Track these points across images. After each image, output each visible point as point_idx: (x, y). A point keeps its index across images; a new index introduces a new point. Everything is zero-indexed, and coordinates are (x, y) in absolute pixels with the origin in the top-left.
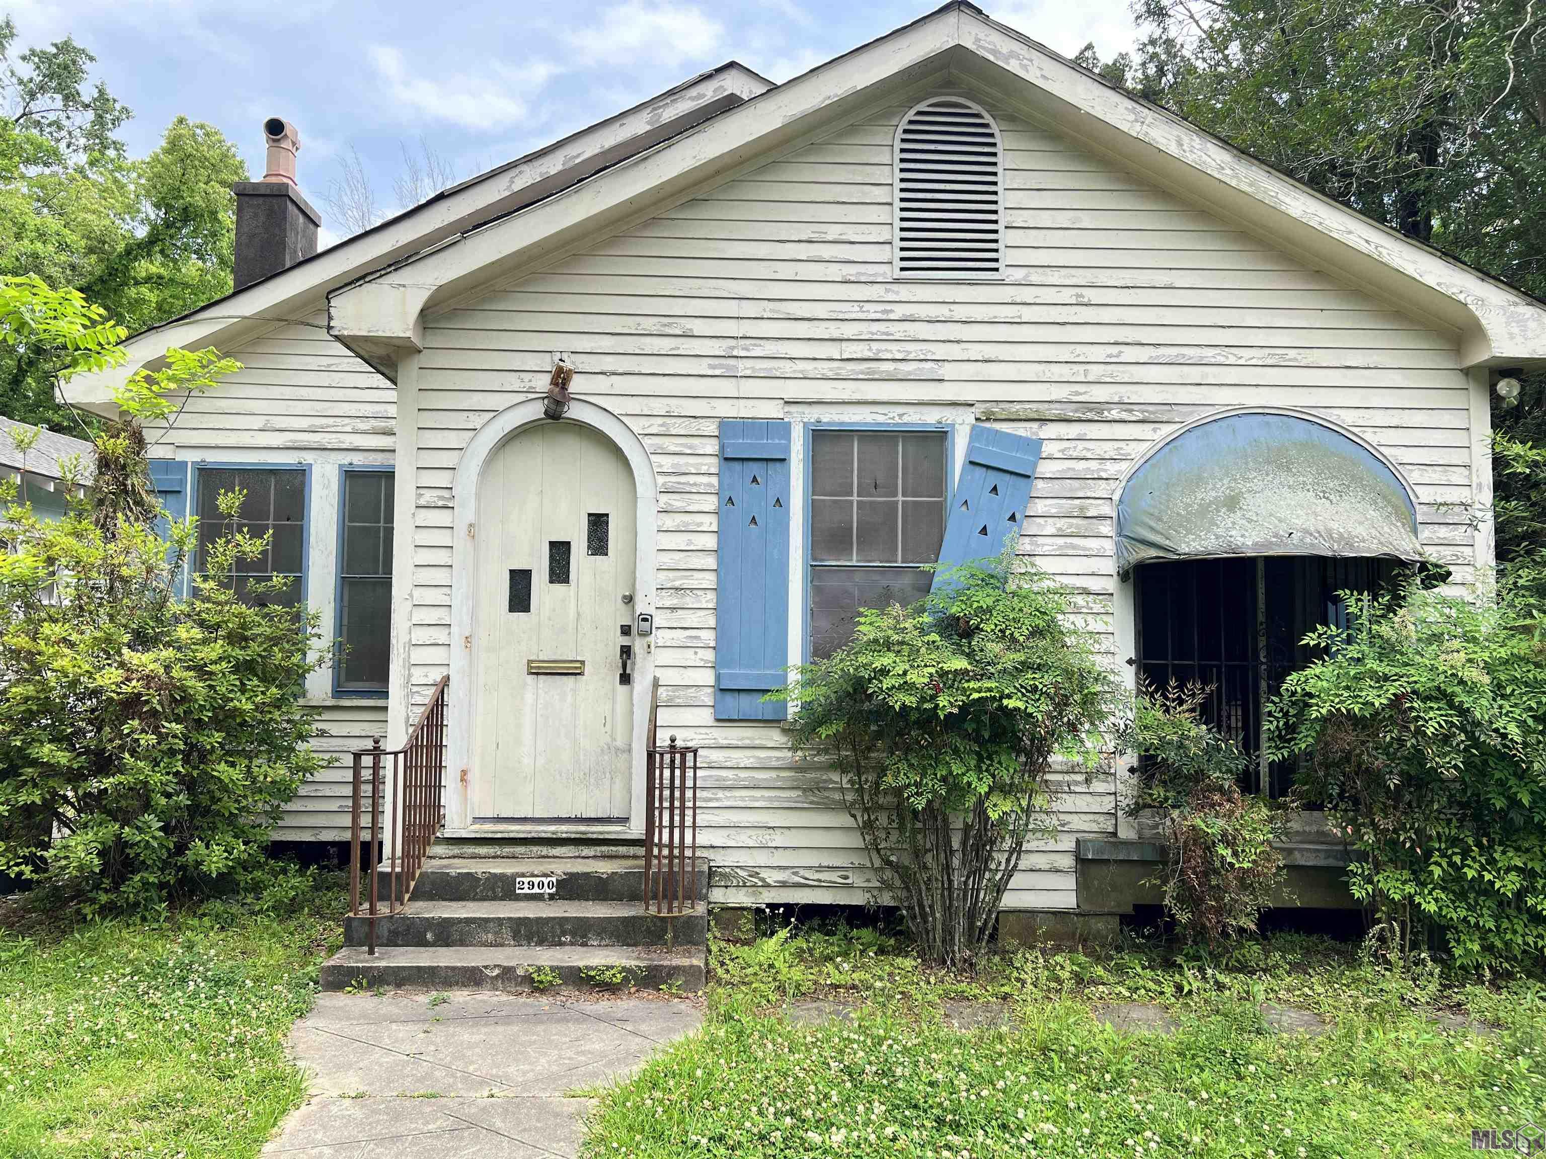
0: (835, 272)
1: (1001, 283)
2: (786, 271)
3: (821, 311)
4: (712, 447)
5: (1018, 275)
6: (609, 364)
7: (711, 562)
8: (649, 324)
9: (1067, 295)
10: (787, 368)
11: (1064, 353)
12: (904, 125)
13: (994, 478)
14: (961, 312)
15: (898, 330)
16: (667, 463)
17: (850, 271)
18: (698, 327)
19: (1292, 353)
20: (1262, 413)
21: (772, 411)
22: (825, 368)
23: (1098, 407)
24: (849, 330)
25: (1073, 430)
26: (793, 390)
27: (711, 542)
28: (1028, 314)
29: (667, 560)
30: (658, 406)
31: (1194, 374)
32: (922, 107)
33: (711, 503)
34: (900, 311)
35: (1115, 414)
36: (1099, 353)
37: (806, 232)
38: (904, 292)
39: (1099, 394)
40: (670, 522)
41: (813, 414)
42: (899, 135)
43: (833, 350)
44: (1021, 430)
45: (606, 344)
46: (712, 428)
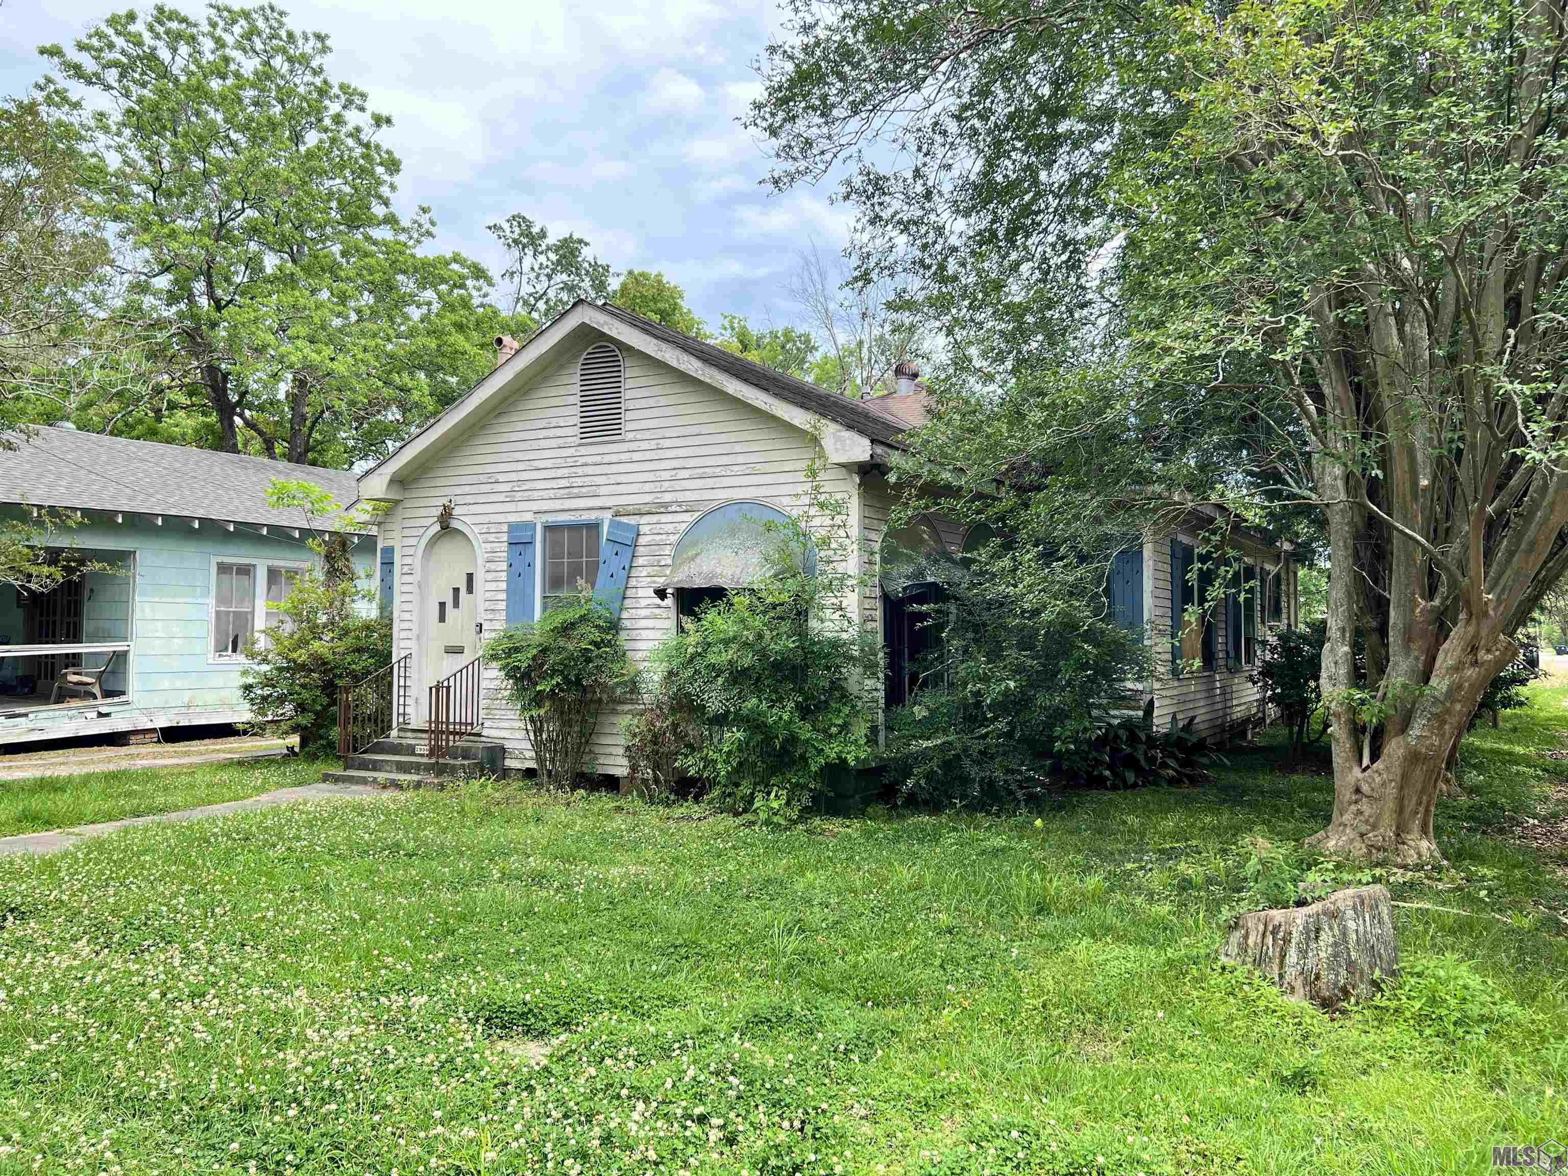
0: (554, 443)
1: (623, 441)
2: (535, 444)
3: (548, 464)
4: (505, 538)
5: (630, 436)
6: (469, 499)
7: (503, 596)
8: (483, 478)
9: (653, 445)
10: (536, 495)
11: (651, 477)
12: (581, 361)
13: (617, 547)
14: (607, 459)
15: (580, 471)
16: (488, 546)
17: (561, 442)
18: (501, 478)
19: (758, 466)
20: (741, 503)
21: (529, 517)
22: (551, 494)
23: (665, 505)
24: (560, 473)
25: (655, 518)
26: (535, 506)
27: (503, 586)
28: (636, 456)
29: (488, 595)
30: (485, 519)
31: (710, 483)
32: (590, 350)
33: (504, 566)
34: (582, 460)
35: (673, 508)
36: (666, 475)
37: (543, 424)
38: (583, 450)
39: (668, 497)
40: (490, 576)
41: (545, 518)
42: (579, 367)
43: (553, 484)
44: (632, 520)
45: (467, 489)
46: (505, 528)
